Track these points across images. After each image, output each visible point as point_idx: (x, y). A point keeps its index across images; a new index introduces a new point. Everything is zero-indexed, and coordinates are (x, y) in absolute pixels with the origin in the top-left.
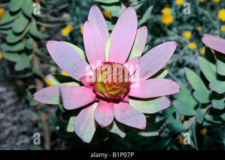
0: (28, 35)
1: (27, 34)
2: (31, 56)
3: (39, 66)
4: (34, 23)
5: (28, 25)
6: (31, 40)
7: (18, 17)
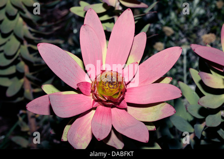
0: (19, 59)
1: (18, 57)
2: (22, 80)
3: (30, 90)
4: (26, 45)
5: (19, 48)
6: (22, 63)
7: (9, 40)
